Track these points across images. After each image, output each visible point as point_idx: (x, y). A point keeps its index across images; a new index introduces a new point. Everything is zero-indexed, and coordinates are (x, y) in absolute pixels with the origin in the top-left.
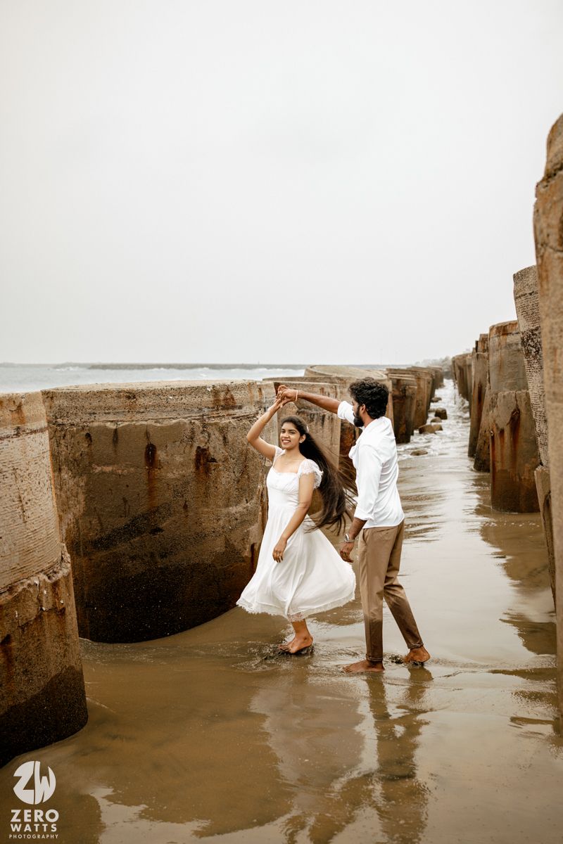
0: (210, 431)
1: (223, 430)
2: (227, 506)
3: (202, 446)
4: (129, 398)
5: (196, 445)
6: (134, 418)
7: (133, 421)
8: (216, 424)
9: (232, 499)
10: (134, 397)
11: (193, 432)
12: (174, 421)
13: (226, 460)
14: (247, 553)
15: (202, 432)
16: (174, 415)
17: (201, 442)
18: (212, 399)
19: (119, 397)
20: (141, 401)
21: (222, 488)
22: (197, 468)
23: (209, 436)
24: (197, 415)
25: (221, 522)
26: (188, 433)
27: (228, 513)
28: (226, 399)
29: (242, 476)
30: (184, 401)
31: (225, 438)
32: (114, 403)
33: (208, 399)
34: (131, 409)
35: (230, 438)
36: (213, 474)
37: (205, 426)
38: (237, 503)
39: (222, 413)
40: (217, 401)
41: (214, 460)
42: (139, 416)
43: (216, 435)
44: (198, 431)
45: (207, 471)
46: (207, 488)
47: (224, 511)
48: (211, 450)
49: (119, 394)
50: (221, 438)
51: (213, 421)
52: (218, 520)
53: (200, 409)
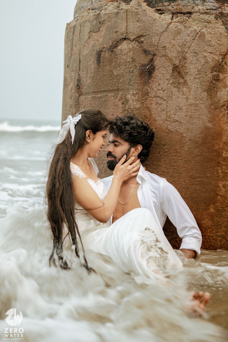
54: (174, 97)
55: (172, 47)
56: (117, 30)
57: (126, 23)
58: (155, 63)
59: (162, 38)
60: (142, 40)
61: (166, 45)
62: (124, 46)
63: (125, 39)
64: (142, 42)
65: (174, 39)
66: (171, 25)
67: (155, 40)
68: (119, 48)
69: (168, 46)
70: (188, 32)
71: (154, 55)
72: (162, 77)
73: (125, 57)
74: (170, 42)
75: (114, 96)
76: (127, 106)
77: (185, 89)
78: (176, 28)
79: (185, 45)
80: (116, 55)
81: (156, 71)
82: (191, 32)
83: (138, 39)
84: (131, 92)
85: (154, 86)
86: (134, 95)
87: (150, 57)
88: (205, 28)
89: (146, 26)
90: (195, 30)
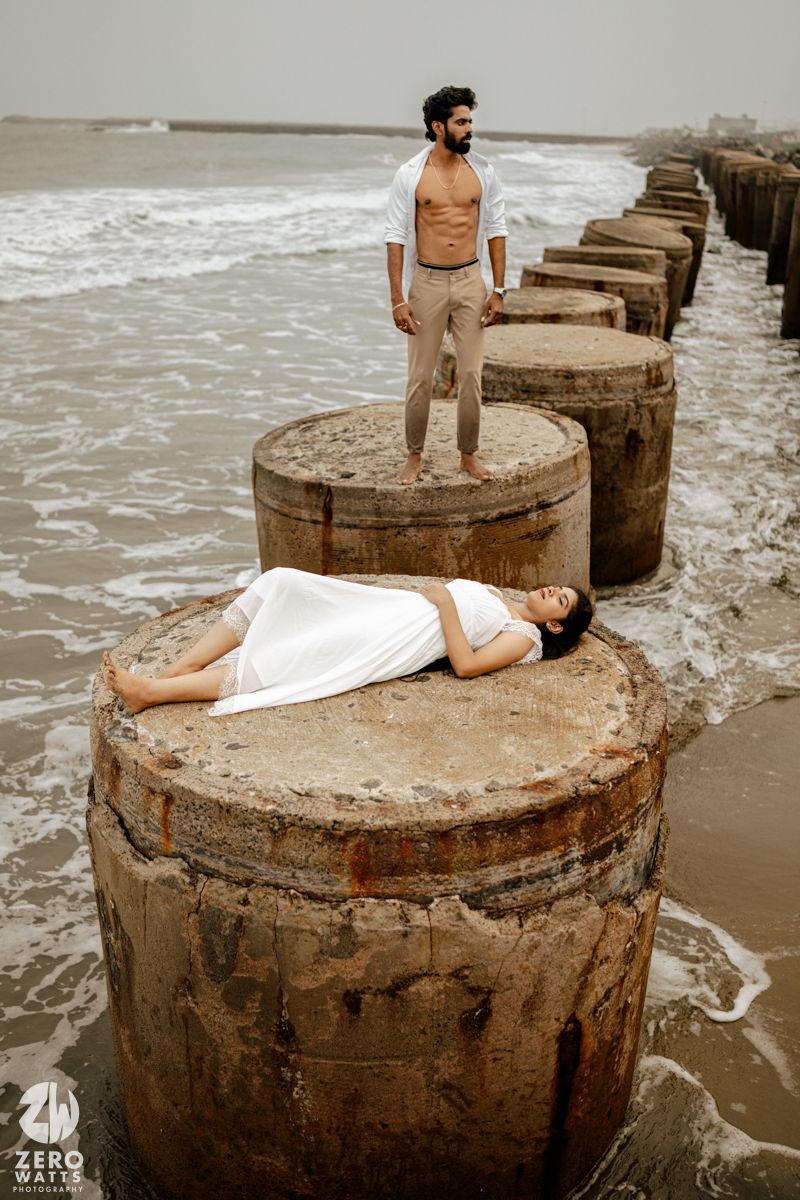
0: (642, 412)
1: (652, 410)
2: (647, 486)
3: (634, 427)
4: (567, 377)
5: (629, 426)
6: (571, 399)
7: (570, 402)
8: (648, 405)
9: (652, 479)
10: (573, 377)
11: (627, 414)
12: (611, 403)
13: (652, 440)
14: (656, 532)
15: (636, 414)
16: (610, 396)
17: (634, 423)
18: (645, 378)
19: (556, 376)
20: (581, 382)
21: (645, 468)
22: (627, 450)
23: (641, 417)
24: (630, 396)
25: (641, 503)
26: (623, 415)
27: (648, 494)
28: (657, 376)
29: (662, 455)
30: (621, 381)
31: (653, 418)
32: (548, 382)
33: (642, 378)
34: (571, 390)
35: (657, 418)
36: (640, 454)
37: (638, 407)
38: (656, 482)
39: (653, 392)
40: (649, 380)
41: (642, 441)
42: (576, 398)
43: (647, 415)
44: (632, 413)
45: (636, 451)
46: (634, 470)
47: (644, 491)
48: (641, 431)
49: (556, 374)
50: (650, 419)
51: (646, 402)
52: (638, 500)
53: (635, 390)
54: (523, 1041)
55: (523, 972)
56: (405, 961)
57: (429, 951)
58: (493, 1004)
59: (506, 963)
60: (466, 972)
61: (514, 972)
62: (425, 986)
63: (425, 975)
64: (467, 977)
65: (527, 960)
66: (522, 940)
67: (492, 970)
68: (412, 989)
69: (516, 972)
70: (551, 941)
71: (490, 992)
72: (504, 1021)
73: (427, 1005)
74: (521, 966)
75: (403, 1066)
76: (436, 1077)
77: (540, 1024)
78: (531, 941)
79: (544, 962)
80: (403, 1000)
81: (494, 1015)
82: (555, 939)
83: (456, 974)
84: (444, 1056)
85: (490, 1038)
86: (450, 1058)
87: (481, 998)
88: (575, 923)
89: (475, 952)
90: (561, 935)
